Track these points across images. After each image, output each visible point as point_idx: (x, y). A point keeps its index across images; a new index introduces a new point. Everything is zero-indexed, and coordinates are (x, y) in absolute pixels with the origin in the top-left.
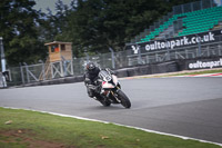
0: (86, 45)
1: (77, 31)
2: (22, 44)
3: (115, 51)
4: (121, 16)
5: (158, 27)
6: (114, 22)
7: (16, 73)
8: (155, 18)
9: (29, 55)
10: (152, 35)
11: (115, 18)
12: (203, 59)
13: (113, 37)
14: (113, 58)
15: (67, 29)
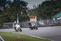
0: (41, 17)
1: (38, 13)
2: (23, 16)
3: (48, 19)
4: (51, 10)
6: (48, 11)
7: (21, 24)
8: (60, 11)
9: (25, 19)
10: (59, 15)
11: (49, 10)
13: (48, 15)
14: (48, 21)
15: (35, 13)
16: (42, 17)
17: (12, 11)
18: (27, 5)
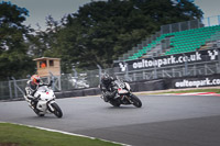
0: (75, 61)
1: (66, 47)
2: (10, 58)
5: (150, 42)
6: (102, 40)
8: (144, 36)
9: (17, 70)
10: (140, 53)
11: (104, 36)
12: (190, 78)
13: (101, 54)
14: (101, 74)
15: (56, 46)
16: (80, 60)
18: (23, 19)
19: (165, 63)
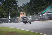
0: (29, 13)
1: (27, 10)
2: (14, 12)
3: (36, 15)
4: (37, 7)
5: (46, 9)
7: (12, 19)
8: (45, 7)
9: (15, 15)
10: (44, 11)
11: (36, 7)
13: (35, 12)
14: (35, 16)
17: (4, 8)
18: (17, 3)
19: (51, 14)
